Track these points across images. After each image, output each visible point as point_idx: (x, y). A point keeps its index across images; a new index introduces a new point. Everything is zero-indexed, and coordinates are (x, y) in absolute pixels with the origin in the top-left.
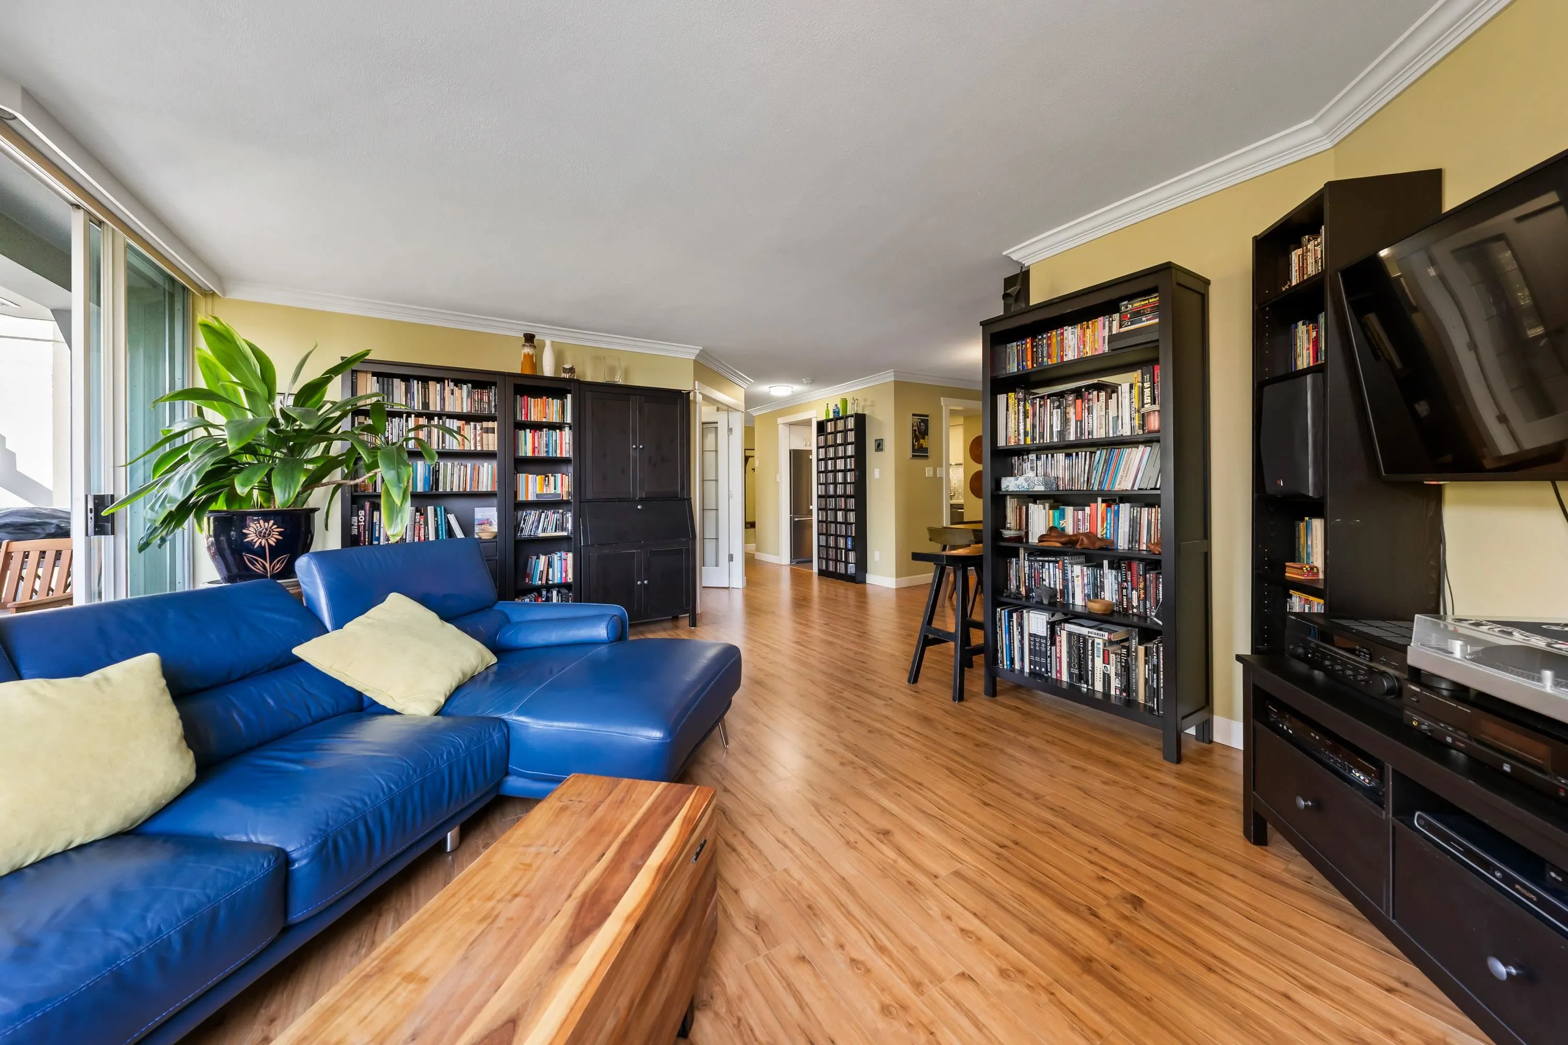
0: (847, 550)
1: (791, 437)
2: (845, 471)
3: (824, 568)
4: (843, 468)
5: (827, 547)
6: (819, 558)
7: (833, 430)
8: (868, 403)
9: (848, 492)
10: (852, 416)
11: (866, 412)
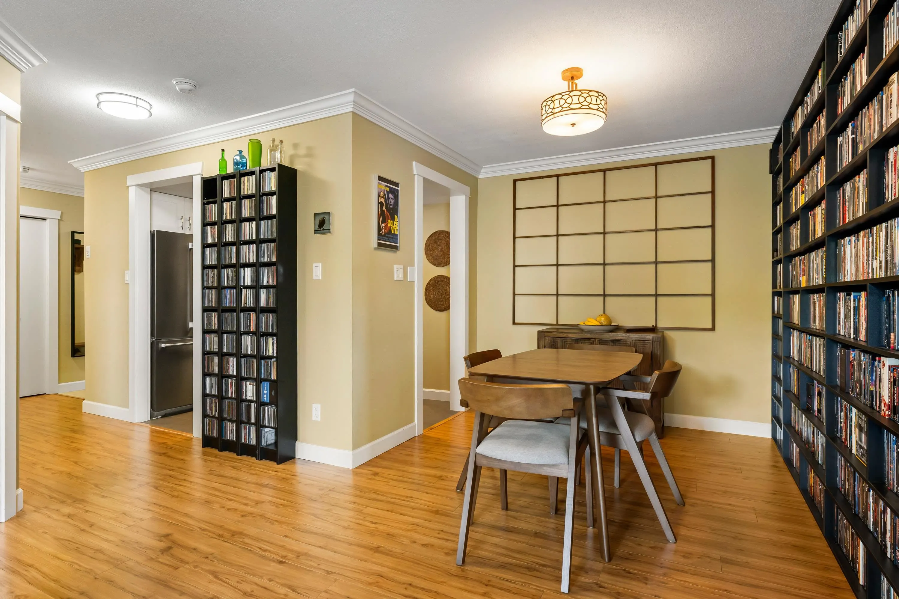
0: (260, 404)
1: (155, 210)
2: (257, 265)
3: (215, 434)
4: (253, 260)
5: (221, 397)
6: (204, 415)
7: (234, 194)
8: (302, 151)
9: (263, 303)
10: (272, 170)
11: (297, 166)
